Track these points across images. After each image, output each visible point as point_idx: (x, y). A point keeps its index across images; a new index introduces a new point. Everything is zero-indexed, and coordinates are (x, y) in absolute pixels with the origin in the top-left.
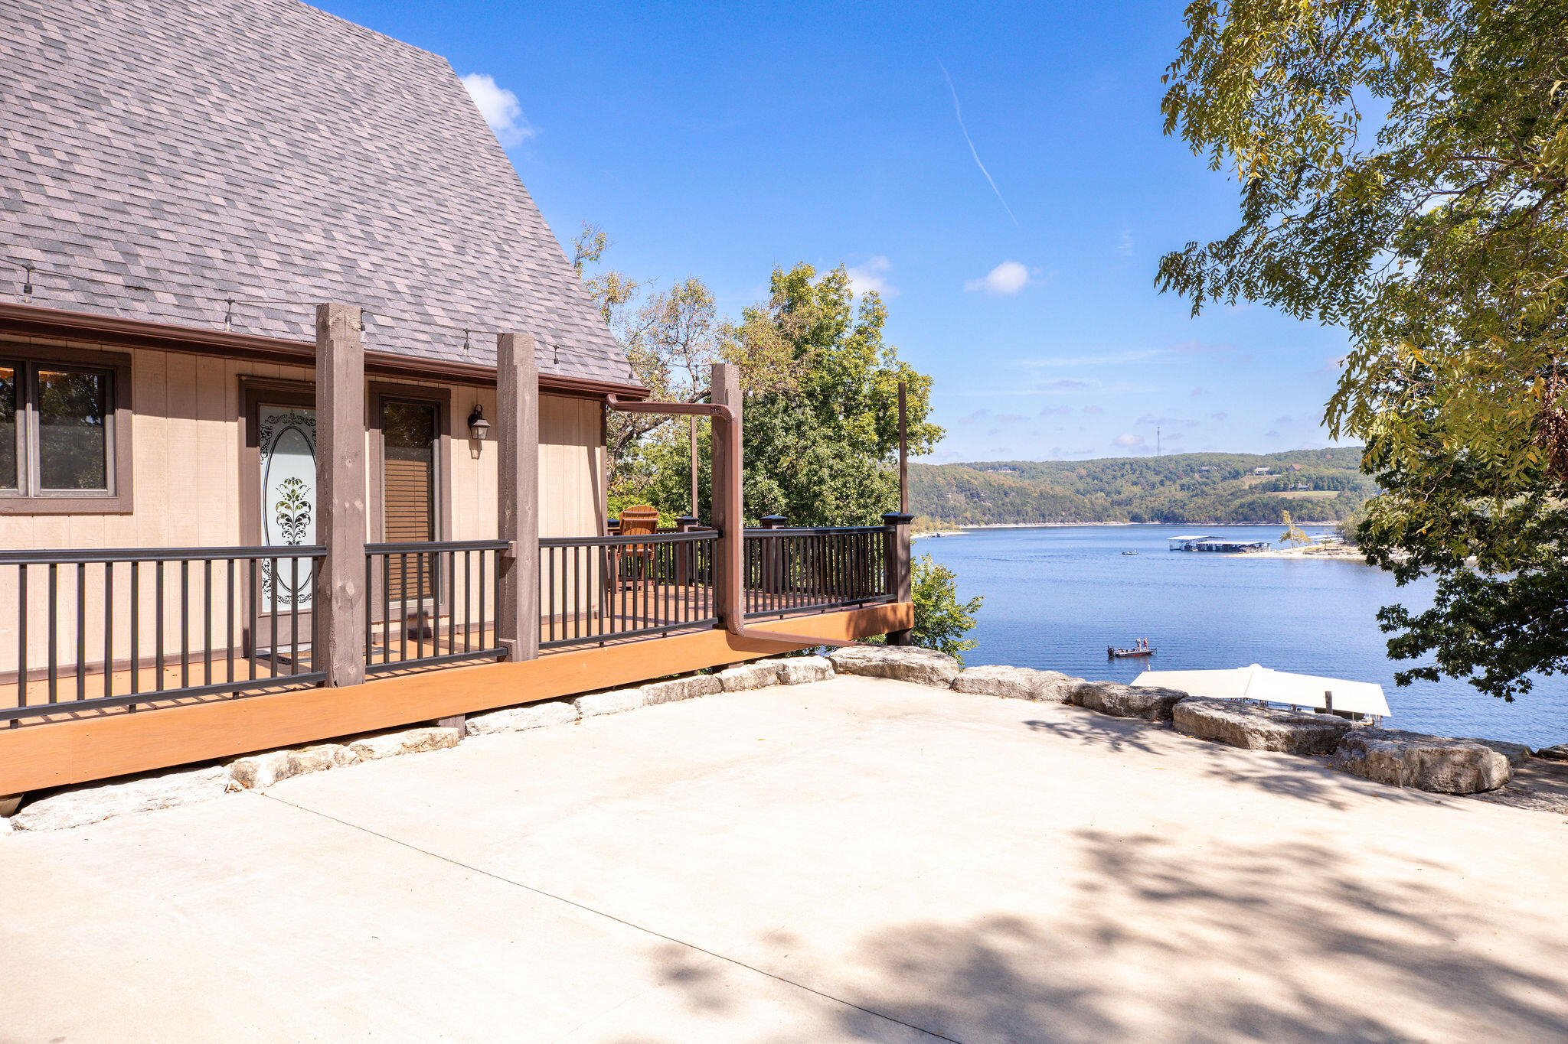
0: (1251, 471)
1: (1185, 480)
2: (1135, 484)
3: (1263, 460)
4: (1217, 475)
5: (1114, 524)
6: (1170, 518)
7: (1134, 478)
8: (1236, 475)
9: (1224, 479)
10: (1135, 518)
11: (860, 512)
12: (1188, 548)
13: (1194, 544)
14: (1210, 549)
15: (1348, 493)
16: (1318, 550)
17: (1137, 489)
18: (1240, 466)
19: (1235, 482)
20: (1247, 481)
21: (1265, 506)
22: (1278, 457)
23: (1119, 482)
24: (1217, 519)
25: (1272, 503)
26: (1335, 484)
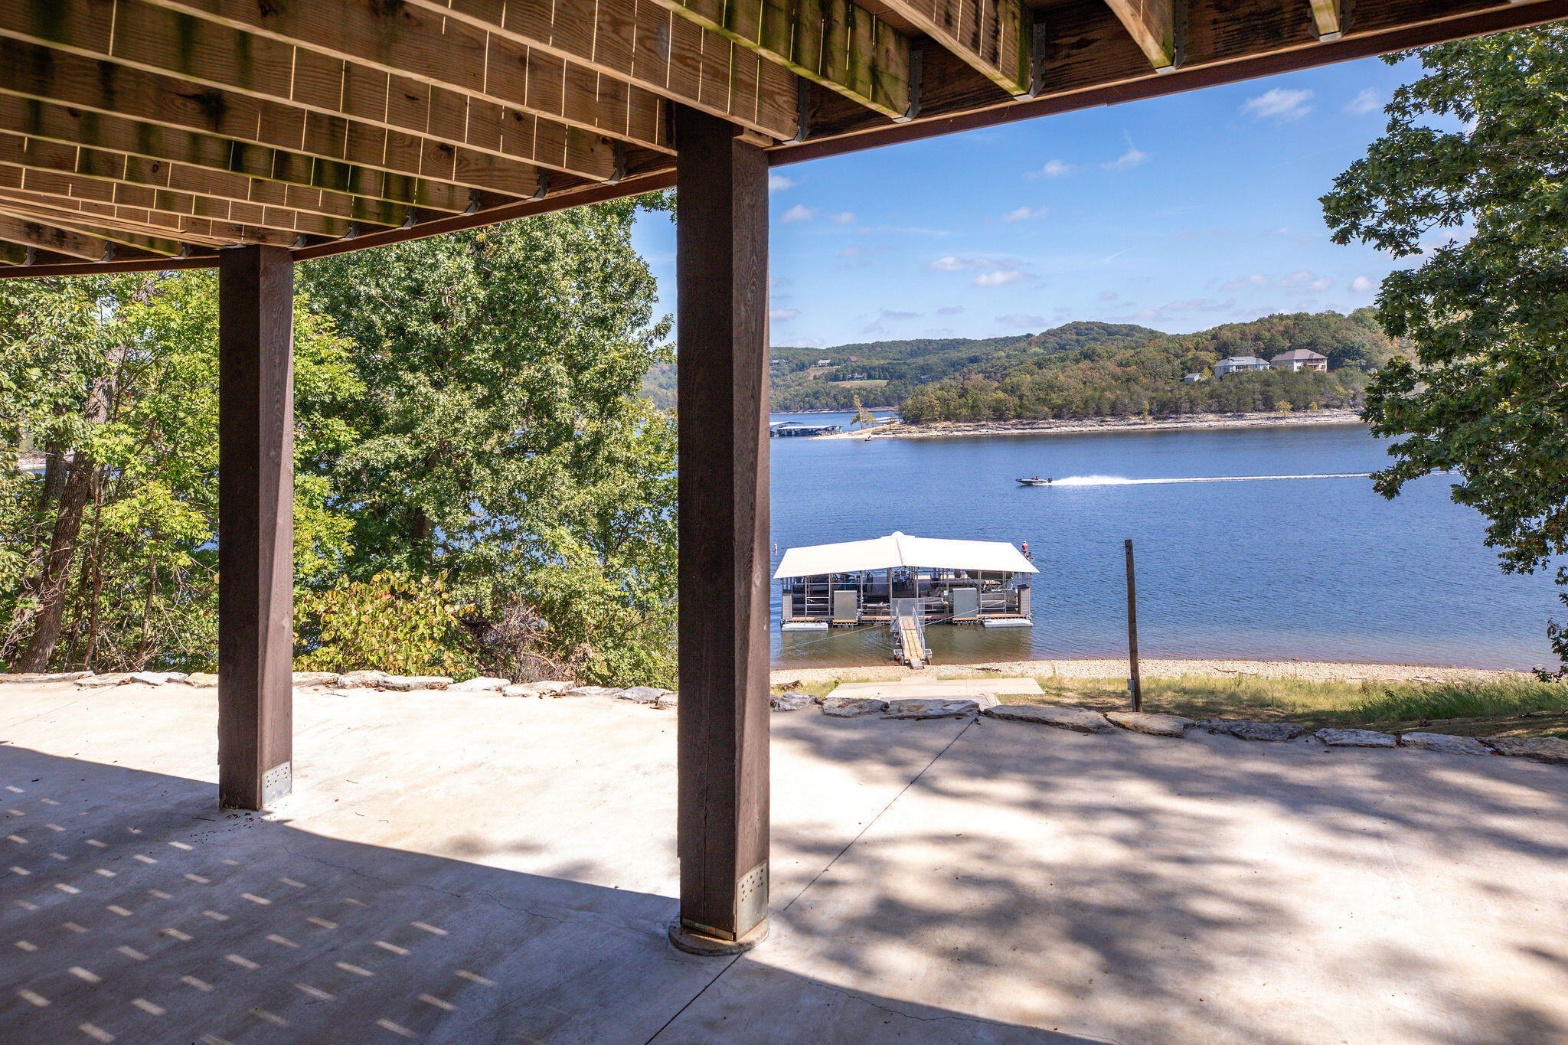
0: (815, 363)
3: (825, 353)
4: (785, 367)
8: (802, 367)
9: (792, 371)
13: (774, 430)
14: (789, 434)
15: (896, 381)
16: (884, 430)
18: (806, 359)
19: (801, 374)
20: (812, 373)
21: (828, 394)
22: (837, 350)
24: (787, 408)
25: (833, 392)
26: (885, 372)
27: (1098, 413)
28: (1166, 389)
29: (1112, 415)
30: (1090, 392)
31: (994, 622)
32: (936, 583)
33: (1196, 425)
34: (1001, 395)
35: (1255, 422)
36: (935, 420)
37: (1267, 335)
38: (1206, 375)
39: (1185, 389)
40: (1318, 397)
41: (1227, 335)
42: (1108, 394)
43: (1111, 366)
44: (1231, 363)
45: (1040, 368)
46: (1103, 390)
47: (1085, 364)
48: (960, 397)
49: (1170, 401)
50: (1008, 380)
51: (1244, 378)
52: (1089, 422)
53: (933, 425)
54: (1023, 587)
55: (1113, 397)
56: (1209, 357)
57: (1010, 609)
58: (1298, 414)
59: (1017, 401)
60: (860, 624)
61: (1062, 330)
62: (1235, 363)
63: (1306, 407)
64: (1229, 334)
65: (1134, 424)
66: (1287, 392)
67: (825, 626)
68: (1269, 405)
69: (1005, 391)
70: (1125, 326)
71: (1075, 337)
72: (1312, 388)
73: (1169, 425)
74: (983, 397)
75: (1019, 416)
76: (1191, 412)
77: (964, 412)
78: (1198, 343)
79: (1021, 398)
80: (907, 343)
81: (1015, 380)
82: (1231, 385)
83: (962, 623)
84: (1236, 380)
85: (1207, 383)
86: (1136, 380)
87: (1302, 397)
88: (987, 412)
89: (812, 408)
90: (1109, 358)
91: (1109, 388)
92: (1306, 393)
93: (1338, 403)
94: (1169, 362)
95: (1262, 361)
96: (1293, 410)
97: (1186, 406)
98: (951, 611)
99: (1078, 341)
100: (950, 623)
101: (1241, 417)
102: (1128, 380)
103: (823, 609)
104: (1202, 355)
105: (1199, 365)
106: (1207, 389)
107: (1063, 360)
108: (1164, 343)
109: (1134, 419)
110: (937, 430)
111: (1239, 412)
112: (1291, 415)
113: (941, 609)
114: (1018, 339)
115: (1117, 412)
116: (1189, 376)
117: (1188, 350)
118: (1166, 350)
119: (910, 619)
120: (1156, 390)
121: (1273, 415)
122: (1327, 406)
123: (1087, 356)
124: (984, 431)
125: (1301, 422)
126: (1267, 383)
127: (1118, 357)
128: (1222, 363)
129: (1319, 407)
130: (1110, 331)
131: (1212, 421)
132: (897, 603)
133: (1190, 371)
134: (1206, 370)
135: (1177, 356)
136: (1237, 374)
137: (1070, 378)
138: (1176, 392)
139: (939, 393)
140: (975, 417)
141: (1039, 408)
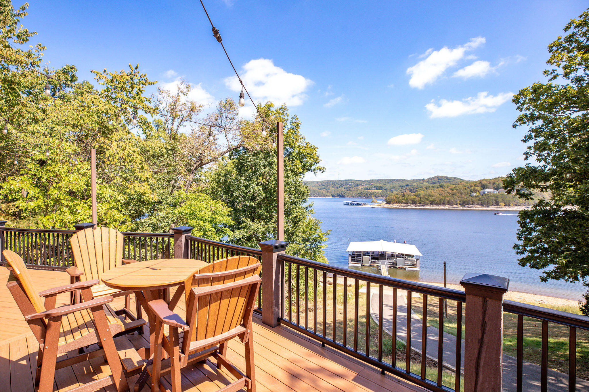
0: (361, 184)
1: (345, 186)
2: (333, 187)
3: (364, 182)
4: (353, 185)
5: (328, 197)
6: (341, 196)
7: (333, 185)
8: (357, 185)
9: (355, 186)
10: (333, 196)
11: (296, 200)
12: (348, 204)
14: (354, 204)
15: (384, 191)
16: (380, 205)
17: (333, 188)
18: (358, 183)
19: (357, 187)
20: (360, 187)
21: (365, 193)
22: (367, 181)
23: (329, 187)
24: (353, 197)
25: (366, 193)
26: (381, 188)
27: (444, 203)
28: (465, 198)
29: (448, 204)
30: (441, 197)
31: (408, 268)
32: (392, 255)
33: (474, 208)
34: (414, 197)
35: (493, 209)
36: (395, 203)
37: (497, 183)
38: (478, 194)
39: (471, 198)
40: (513, 202)
41: (484, 182)
42: (447, 198)
43: (448, 190)
44: (485, 191)
45: (427, 189)
46: (445, 197)
47: (440, 189)
48: (403, 197)
49: (466, 201)
50: (417, 193)
51: (489, 195)
52: (441, 206)
53: (394, 204)
54: (417, 259)
55: (448, 199)
56: (479, 189)
57: (413, 265)
58: (506, 207)
59: (419, 199)
60: (370, 266)
61: (434, 178)
62: (487, 191)
63: (509, 205)
64: (485, 182)
65: (455, 207)
66: (503, 200)
67: (360, 265)
68: (497, 204)
69: (416, 196)
70: (453, 177)
71: (437, 180)
72: (511, 199)
73: (465, 208)
74: (409, 197)
75: (420, 203)
76: (473, 205)
77: (404, 201)
78: (475, 184)
79: (420, 198)
80: (388, 180)
81: (419, 193)
82: (485, 197)
83: (399, 268)
84: (487, 196)
85: (478, 196)
86: (456, 195)
87: (508, 202)
88: (410, 202)
89: (360, 197)
90: (448, 187)
91: (447, 196)
92: (509, 201)
93: (520, 204)
94: (466, 189)
95: (495, 191)
96: (505, 206)
97: (471, 203)
98: (396, 264)
99: (438, 181)
100: (396, 268)
101: (488, 207)
102: (453, 194)
103: (360, 261)
104: (477, 188)
105: (475, 191)
106: (478, 198)
107: (433, 187)
108: (465, 184)
109: (455, 206)
110: (396, 206)
111: (488, 205)
112: (504, 207)
113: (393, 264)
114: (420, 180)
115: (449, 203)
116: (472, 194)
117: (472, 186)
118: (465, 186)
119: (384, 266)
120: (462, 198)
121: (498, 207)
122: (516, 205)
123: (441, 186)
124: (409, 207)
125: (507, 209)
126: (497, 197)
127: (450, 187)
128: (483, 191)
129: (513, 205)
130: (449, 179)
131: (479, 207)
132: (380, 261)
133: (473, 192)
134: (478, 192)
135: (468, 188)
136: (487, 194)
137: (435, 193)
138: (468, 198)
139: (396, 195)
140: (407, 203)
141: (426, 201)
